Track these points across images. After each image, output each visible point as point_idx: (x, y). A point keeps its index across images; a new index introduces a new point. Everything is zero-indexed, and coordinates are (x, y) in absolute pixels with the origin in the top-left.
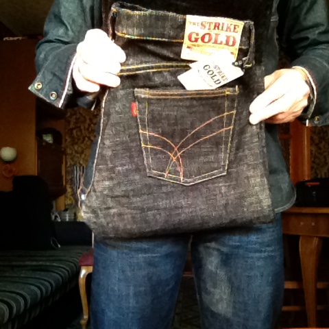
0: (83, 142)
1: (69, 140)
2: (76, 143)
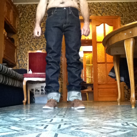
0: (24, 44)
1: (18, 43)
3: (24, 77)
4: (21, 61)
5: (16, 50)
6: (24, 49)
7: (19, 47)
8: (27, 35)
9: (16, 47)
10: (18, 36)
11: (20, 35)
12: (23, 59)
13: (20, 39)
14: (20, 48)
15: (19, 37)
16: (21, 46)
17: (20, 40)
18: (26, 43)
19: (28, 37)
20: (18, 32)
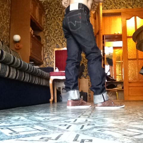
0: (51, 42)
1: (45, 41)
2: (48, 42)
3: (51, 75)
4: (48, 59)
5: (42, 48)
6: (51, 46)
7: (45, 45)
8: (53, 33)
9: (42, 45)
10: (45, 33)
11: (47, 32)
12: (49, 57)
13: (46, 36)
14: (47, 46)
15: (46, 35)
16: (48, 44)
17: (46, 38)
18: (52, 40)
19: (55, 34)
20: (45, 30)
